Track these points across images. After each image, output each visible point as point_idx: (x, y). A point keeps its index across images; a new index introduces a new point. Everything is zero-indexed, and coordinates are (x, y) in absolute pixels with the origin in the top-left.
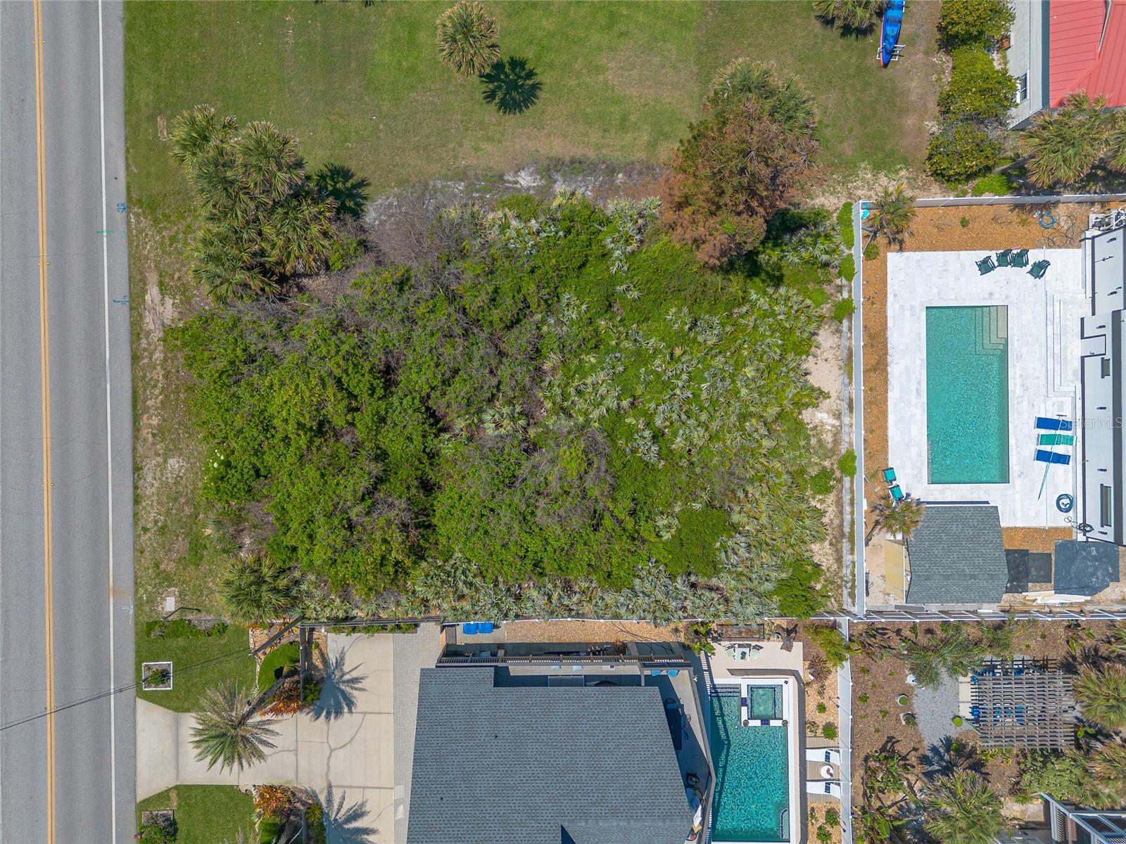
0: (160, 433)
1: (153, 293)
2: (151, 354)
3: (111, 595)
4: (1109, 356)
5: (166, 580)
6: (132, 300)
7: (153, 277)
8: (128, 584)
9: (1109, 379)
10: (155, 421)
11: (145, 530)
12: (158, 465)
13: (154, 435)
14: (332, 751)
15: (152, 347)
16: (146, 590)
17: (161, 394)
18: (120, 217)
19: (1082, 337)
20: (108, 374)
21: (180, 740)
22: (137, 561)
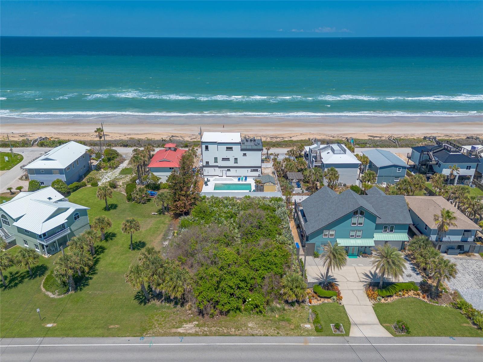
0: (237, 328)
1: (180, 330)
2: (205, 331)
3: (308, 344)
4: (226, 169)
5: (298, 327)
6: (182, 336)
7: (174, 330)
8: (302, 338)
9: (231, 169)
10: (233, 330)
11: (278, 333)
12: (251, 329)
13: (239, 330)
14: (348, 281)
15: (202, 331)
16: (303, 333)
17: (222, 328)
18: (146, 339)
19: (222, 176)
20: (212, 344)
21: (361, 323)
22: (291, 335)
